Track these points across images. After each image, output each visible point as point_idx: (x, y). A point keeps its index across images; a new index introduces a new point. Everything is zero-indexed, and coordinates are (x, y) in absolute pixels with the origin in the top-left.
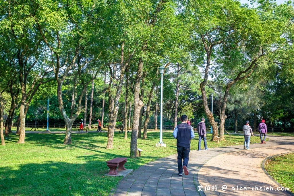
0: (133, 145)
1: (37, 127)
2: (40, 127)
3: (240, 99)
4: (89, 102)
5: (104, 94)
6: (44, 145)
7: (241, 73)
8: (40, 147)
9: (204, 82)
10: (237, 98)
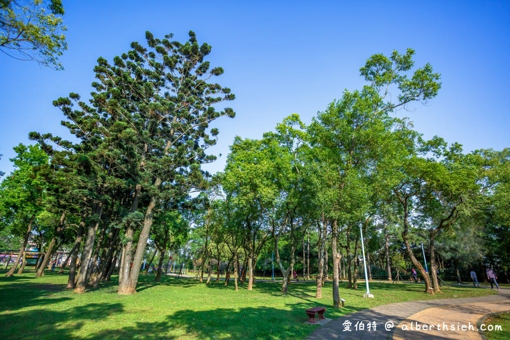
0: (336, 295)
3: (456, 247)
5: (317, 247)
7: (443, 221)
9: (404, 232)
10: (452, 246)
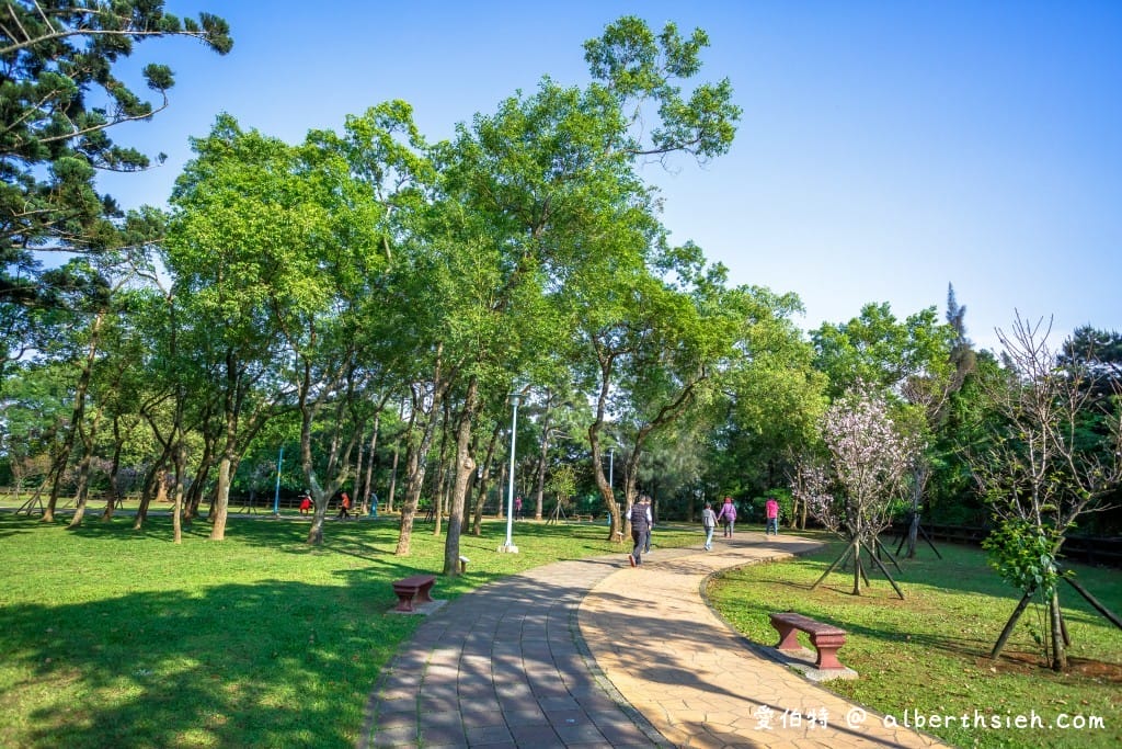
0: (451, 548)
1: (254, 505)
2: (259, 505)
3: (664, 459)
4: (366, 456)
5: (397, 442)
6: (263, 545)
7: (665, 409)
8: (255, 550)
9: (595, 425)
10: (659, 457)
